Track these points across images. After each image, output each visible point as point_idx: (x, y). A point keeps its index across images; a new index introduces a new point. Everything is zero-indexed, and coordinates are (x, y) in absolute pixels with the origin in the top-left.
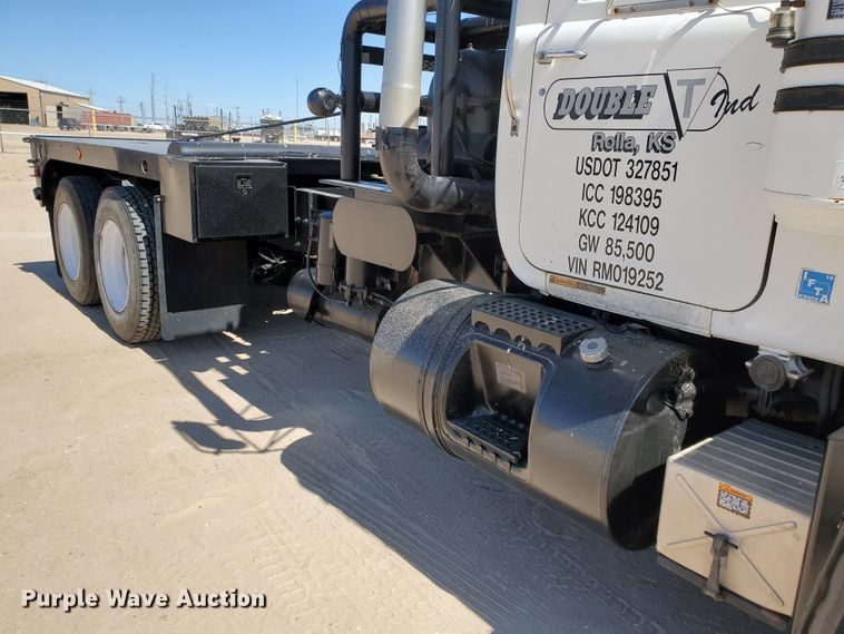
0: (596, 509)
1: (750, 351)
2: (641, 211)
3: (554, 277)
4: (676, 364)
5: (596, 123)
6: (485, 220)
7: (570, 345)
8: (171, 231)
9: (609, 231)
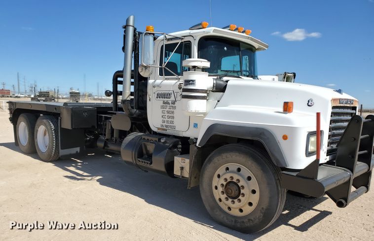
0: (163, 169)
1: (189, 138)
2: (171, 115)
3: (158, 129)
4: (178, 142)
5: (163, 99)
6: (145, 119)
7: (159, 140)
8: (63, 126)
9: (167, 119)
